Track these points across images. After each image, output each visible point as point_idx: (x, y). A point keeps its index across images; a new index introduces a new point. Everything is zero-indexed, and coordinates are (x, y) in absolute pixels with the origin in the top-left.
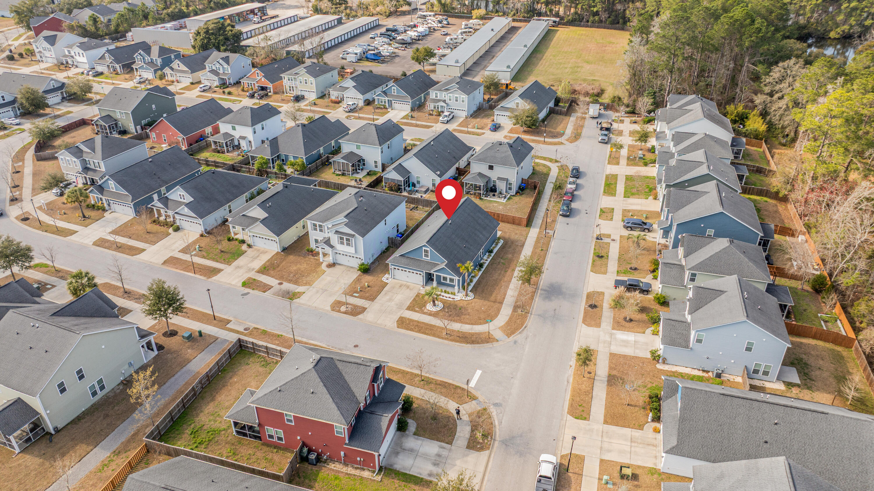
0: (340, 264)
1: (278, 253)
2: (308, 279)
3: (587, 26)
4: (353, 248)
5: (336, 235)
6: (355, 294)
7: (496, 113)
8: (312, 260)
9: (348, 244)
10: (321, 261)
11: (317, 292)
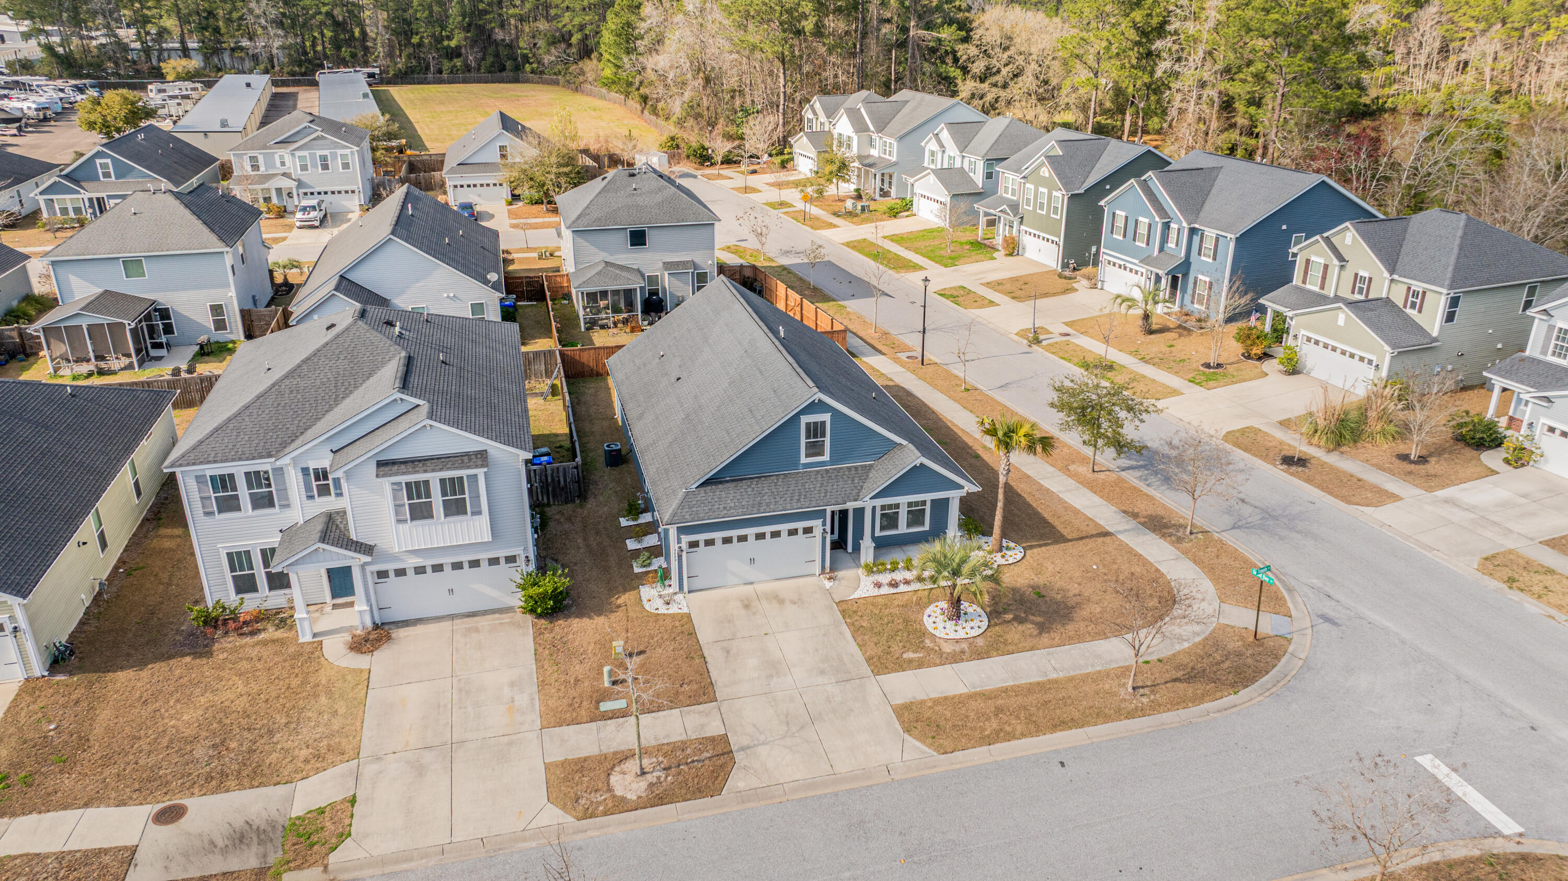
0: (406, 623)
1: (30, 686)
2: (306, 733)
3: (441, 82)
4: (484, 519)
5: (386, 484)
6: (605, 706)
7: (449, 184)
8: (254, 653)
9: (455, 508)
10: (305, 637)
11: (420, 770)
